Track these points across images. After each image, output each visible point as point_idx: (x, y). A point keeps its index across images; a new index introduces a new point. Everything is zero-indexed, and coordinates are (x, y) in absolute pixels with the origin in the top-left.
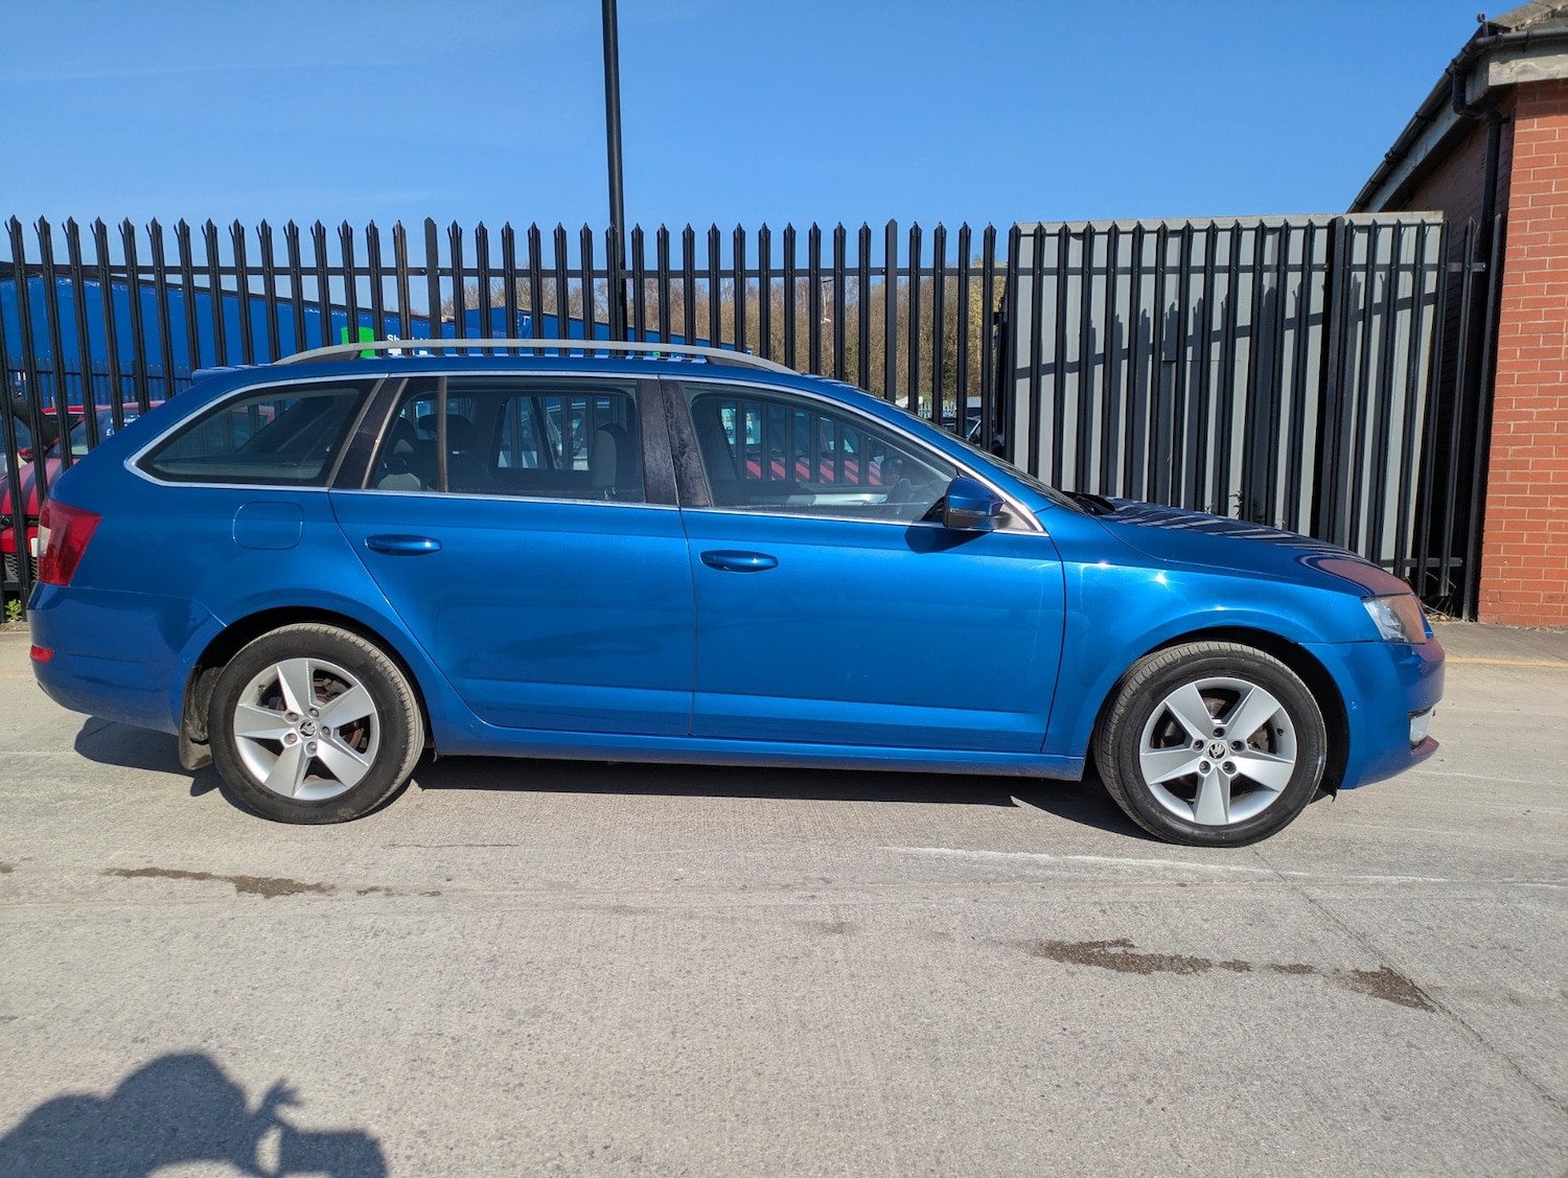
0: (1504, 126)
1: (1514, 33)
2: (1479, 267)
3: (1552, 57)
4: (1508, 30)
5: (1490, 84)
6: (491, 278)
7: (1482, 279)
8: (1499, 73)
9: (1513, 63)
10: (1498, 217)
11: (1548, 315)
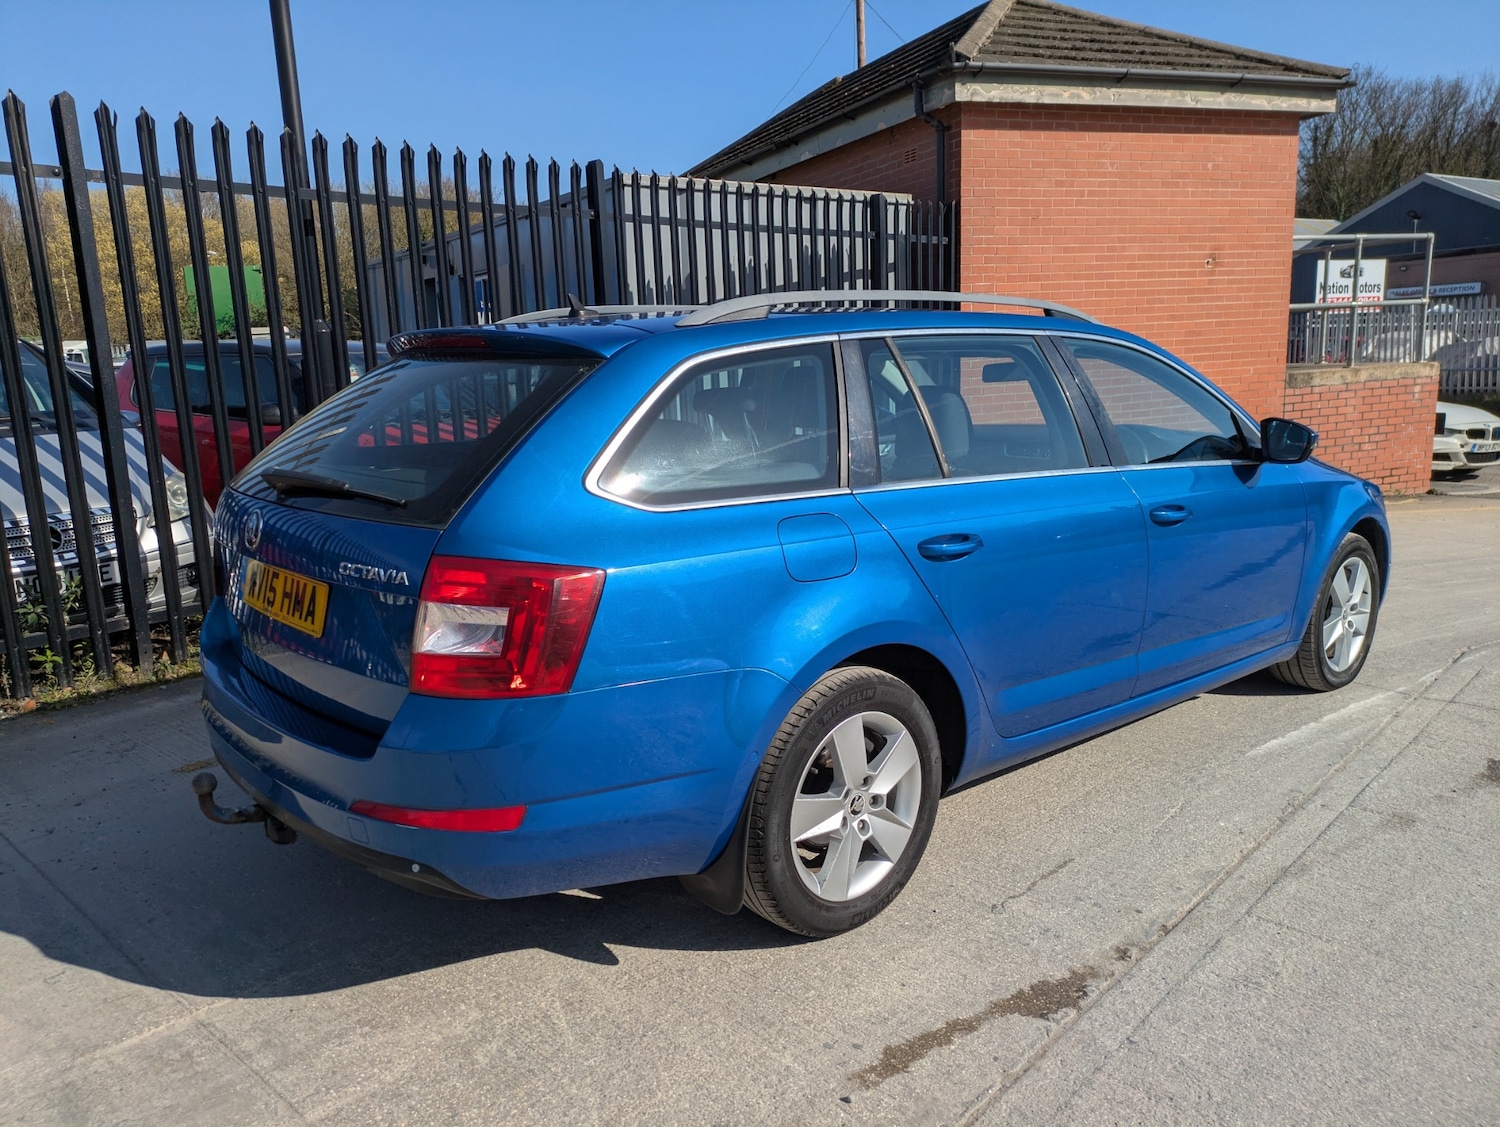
0: (946, 133)
1: (972, 63)
2: (945, 241)
3: (990, 85)
4: (969, 59)
5: (957, 99)
6: (164, 189)
7: (947, 248)
8: (961, 92)
9: (968, 85)
10: (954, 203)
11: (988, 279)
